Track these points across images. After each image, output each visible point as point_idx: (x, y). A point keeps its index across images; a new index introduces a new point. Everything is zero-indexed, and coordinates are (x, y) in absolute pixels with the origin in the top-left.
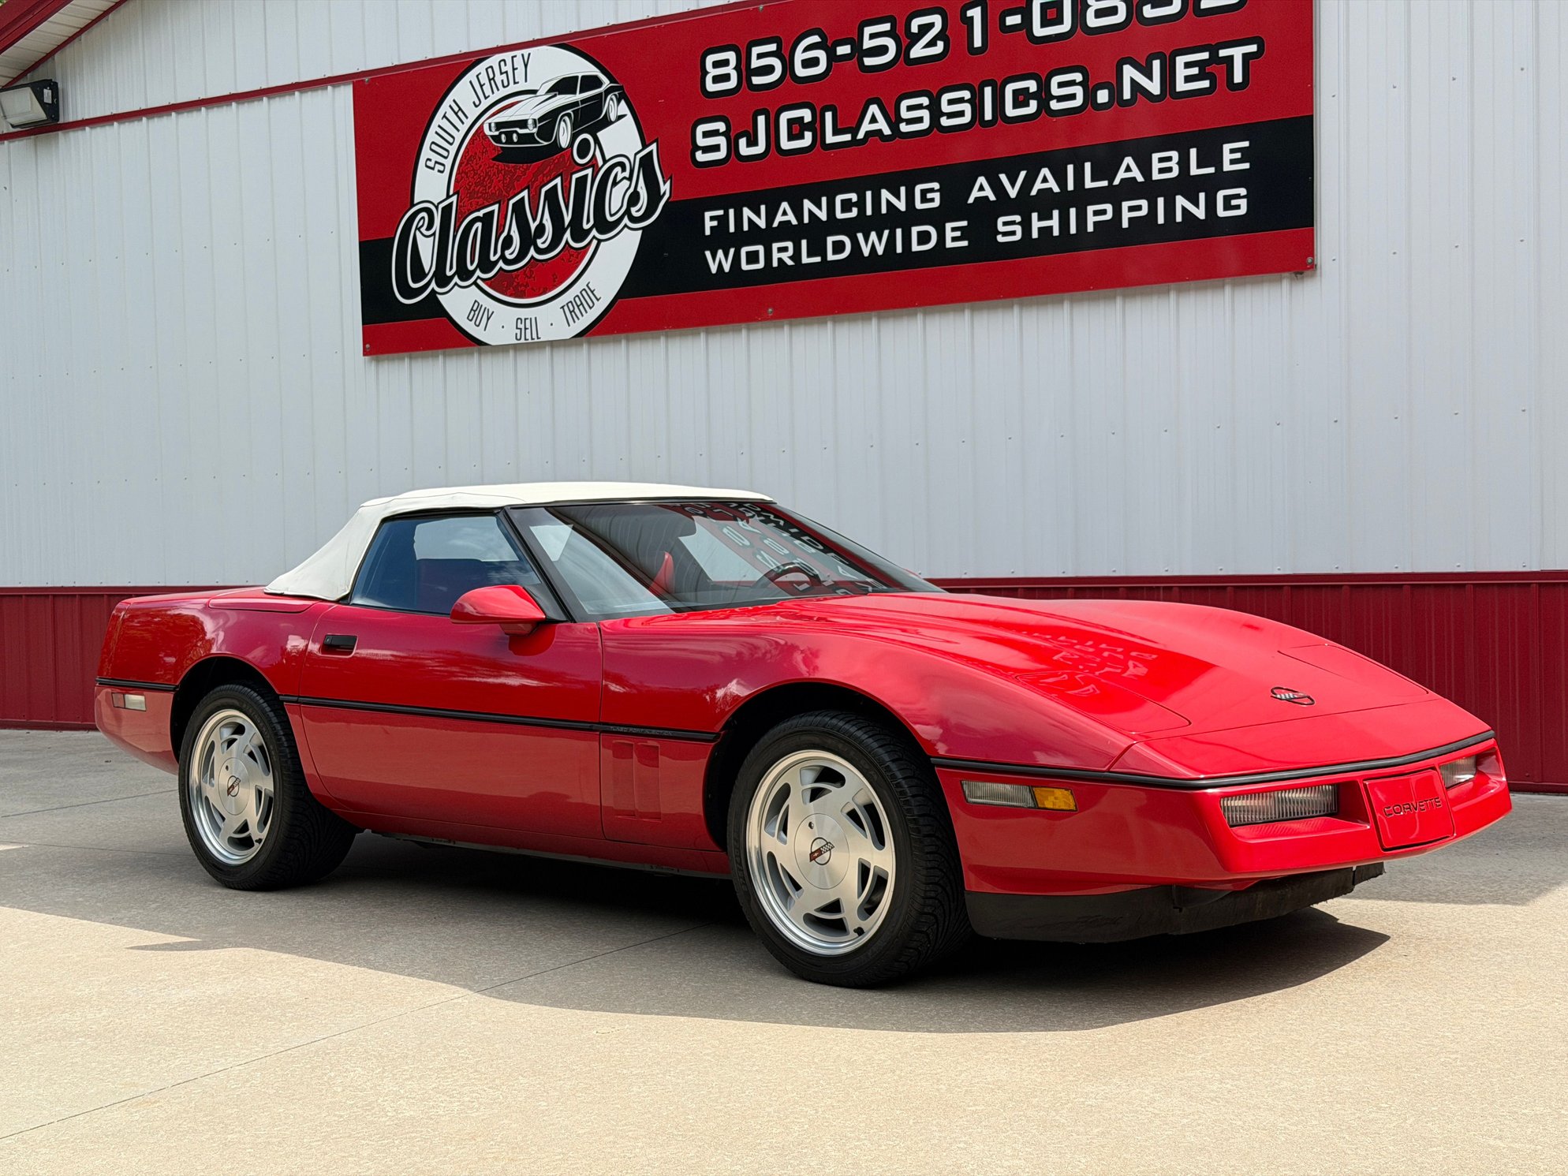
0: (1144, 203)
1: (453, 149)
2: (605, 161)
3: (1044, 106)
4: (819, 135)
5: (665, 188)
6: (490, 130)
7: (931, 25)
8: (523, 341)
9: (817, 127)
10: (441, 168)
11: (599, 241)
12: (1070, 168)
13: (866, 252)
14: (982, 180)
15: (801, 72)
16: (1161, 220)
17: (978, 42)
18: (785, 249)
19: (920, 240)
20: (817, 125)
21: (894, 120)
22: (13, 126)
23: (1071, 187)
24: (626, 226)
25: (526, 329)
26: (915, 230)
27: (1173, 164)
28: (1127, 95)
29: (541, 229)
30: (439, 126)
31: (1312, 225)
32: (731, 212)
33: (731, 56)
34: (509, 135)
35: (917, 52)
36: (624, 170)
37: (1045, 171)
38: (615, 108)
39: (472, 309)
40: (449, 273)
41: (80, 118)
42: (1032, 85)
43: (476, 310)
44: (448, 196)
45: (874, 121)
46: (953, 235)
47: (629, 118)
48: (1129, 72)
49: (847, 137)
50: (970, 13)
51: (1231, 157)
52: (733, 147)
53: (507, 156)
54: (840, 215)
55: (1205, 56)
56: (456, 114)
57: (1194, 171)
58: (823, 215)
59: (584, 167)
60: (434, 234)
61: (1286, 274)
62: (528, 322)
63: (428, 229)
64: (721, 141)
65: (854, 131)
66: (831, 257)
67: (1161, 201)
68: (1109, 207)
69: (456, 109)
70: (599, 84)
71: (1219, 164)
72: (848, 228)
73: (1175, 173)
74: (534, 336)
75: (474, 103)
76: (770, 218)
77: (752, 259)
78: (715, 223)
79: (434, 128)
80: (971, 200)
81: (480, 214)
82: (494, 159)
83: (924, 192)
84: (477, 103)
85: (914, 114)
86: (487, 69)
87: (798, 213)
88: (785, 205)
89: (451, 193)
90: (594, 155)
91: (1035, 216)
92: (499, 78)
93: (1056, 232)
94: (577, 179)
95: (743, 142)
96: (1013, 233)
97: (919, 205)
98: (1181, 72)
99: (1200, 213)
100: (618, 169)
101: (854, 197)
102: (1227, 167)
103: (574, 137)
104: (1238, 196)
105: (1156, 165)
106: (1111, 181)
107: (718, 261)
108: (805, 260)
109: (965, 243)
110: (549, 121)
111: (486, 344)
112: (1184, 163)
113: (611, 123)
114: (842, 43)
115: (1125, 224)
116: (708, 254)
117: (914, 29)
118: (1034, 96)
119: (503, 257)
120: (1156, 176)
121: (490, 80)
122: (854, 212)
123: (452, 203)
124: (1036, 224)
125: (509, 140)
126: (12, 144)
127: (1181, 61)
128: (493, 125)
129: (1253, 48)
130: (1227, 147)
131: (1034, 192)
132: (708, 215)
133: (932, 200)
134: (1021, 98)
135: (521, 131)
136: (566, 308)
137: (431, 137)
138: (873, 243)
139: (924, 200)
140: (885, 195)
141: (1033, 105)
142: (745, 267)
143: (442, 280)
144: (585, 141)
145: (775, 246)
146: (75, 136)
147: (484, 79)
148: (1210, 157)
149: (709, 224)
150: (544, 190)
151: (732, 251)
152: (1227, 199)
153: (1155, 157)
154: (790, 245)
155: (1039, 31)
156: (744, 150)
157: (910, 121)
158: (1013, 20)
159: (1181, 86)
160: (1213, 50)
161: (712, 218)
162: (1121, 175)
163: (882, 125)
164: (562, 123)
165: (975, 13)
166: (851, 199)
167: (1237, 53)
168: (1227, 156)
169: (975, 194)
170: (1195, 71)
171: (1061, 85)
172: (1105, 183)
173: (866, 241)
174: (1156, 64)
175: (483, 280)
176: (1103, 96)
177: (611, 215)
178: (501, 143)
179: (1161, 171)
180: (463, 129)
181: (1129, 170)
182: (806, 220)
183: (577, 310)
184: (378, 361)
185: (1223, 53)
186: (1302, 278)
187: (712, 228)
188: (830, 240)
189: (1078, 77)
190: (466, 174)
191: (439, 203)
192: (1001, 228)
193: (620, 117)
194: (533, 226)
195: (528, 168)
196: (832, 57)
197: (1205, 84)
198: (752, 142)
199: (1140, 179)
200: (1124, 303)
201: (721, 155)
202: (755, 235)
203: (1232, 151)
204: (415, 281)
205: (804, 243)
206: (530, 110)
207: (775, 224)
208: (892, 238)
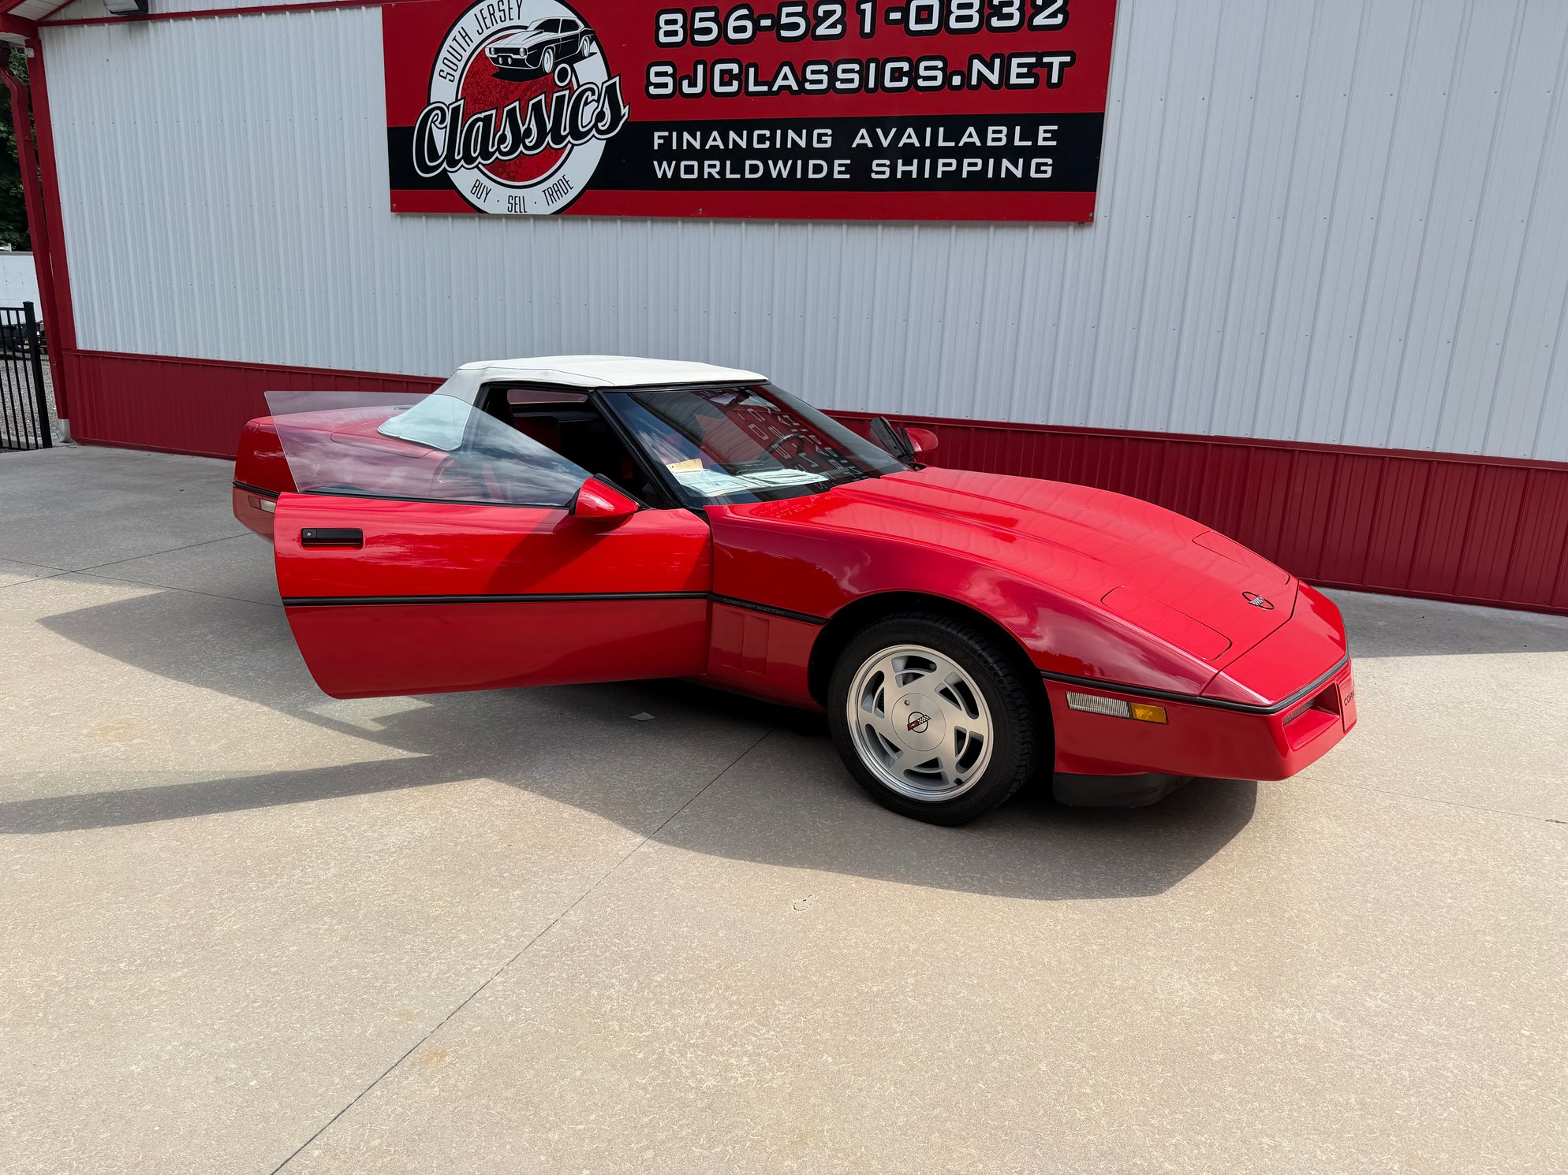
0: (979, 161)
1: (461, 65)
2: (579, 86)
3: (913, 82)
4: (744, 84)
5: (625, 111)
6: (491, 53)
7: (833, 12)
8: (513, 212)
9: (742, 78)
10: (452, 78)
11: (573, 145)
12: (929, 130)
13: (774, 174)
14: (863, 131)
15: (732, 35)
16: (990, 175)
17: (867, 29)
18: (714, 166)
19: (815, 170)
20: (743, 77)
21: (801, 80)
22: (112, 12)
23: (928, 144)
24: (594, 136)
25: (516, 204)
26: (811, 163)
27: (1003, 136)
28: (974, 82)
29: (528, 132)
30: (450, 46)
31: (1095, 191)
32: (675, 134)
33: (679, 17)
34: (505, 59)
35: (821, 31)
36: (593, 94)
37: (910, 130)
38: (588, 46)
39: (475, 186)
40: (457, 158)
41: (164, 12)
42: (906, 66)
43: (477, 187)
44: (457, 100)
45: (786, 78)
46: (839, 169)
47: (599, 57)
48: (977, 65)
49: (765, 88)
50: (863, 7)
51: (1044, 135)
52: (677, 86)
53: (503, 74)
54: (756, 145)
55: (1033, 60)
56: (464, 38)
57: (1017, 143)
58: (743, 144)
59: (563, 89)
60: (446, 127)
61: (1073, 223)
62: (517, 199)
63: (441, 123)
64: (669, 80)
65: (771, 84)
66: (748, 175)
67: (991, 161)
68: (954, 162)
69: (464, 35)
70: (576, 27)
71: (1035, 141)
72: (762, 155)
73: (1004, 142)
74: (522, 210)
75: (478, 31)
76: (704, 142)
77: (689, 171)
78: (662, 141)
79: (446, 47)
80: (854, 146)
81: (482, 115)
82: (493, 76)
83: (820, 136)
84: (480, 31)
85: (817, 77)
86: (488, 6)
87: (725, 140)
88: (715, 133)
89: (459, 98)
90: (571, 80)
91: (900, 162)
92: (498, 14)
93: (914, 176)
94: (557, 97)
95: (685, 83)
96: (883, 173)
97: (815, 145)
98: (1015, 70)
99: (1018, 173)
100: (589, 93)
101: (767, 133)
102: (1041, 143)
103: (555, 65)
104: (1046, 164)
105: (990, 135)
106: (957, 143)
107: (663, 169)
108: (728, 176)
109: (847, 176)
110: (537, 51)
111: (485, 212)
112: (1010, 136)
113: (585, 58)
114: (765, 17)
115: (965, 175)
116: (655, 163)
117: (820, 13)
118: (906, 74)
119: (498, 149)
120: (990, 143)
121: (490, 15)
122: (767, 145)
123: (460, 105)
124: (901, 168)
125: (505, 62)
126: (111, 27)
127: (1015, 61)
128: (492, 50)
129: (1067, 59)
130: (1042, 128)
131: (901, 145)
132: (656, 134)
133: (826, 142)
134: (897, 74)
135: (514, 57)
136: (546, 192)
137: (444, 53)
138: (780, 169)
139: (820, 141)
140: (791, 134)
141: (905, 82)
142: (683, 176)
143: (452, 163)
144: (564, 68)
145: (707, 163)
146: (162, 26)
147: (486, 14)
148: (1030, 134)
149: (657, 142)
150: (531, 103)
151: (674, 163)
152: (1038, 165)
153: (991, 129)
154: (717, 163)
155: (913, 26)
156: (686, 89)
157: (813, 82)
158: (895, 16)
159: (1014, 80)
160: (1039, 57)
161: (660, 137)
162: (965, 139)
163: (792, 82)
164: (547, 53)
165: (867, 7)
166: (765, 135)
167: (1056, 61)
168: (1041, 135)
169: (858, 141)
170: (1024, 70)
171: (927, 68)
172: (952, 144)
173: (775, 168)
174: (997, 62)
175: (483, 165)
176: (956, 80)
177: (583, 127)
178: (499, 64)
179: (994, 140)
180: (469, 50)
181: (971, 136)
182: (731, 146)
183: (555, 194)
184: (402, 217)
185: (1046, 60)
186: (1083, 228)
187: (659, 144)
188: (748, 163)
189: (940, 64)
190: (471, 84)
191: (450, 105)
192: (875, 168)
193: (592, 54)
194: (523, 129)
195: (519, 85)
196: (757, 27)
197: (1031, 81)
198: (693, 84)
199: (978, 144)
200: (957, 232)
201: (669, 90)
202: (691, 153)
203: (1045, 131)
204: (430, 161)
205: (728, 163)
206: (522, 41)
207: (707, 147)
208: (794, 166)
